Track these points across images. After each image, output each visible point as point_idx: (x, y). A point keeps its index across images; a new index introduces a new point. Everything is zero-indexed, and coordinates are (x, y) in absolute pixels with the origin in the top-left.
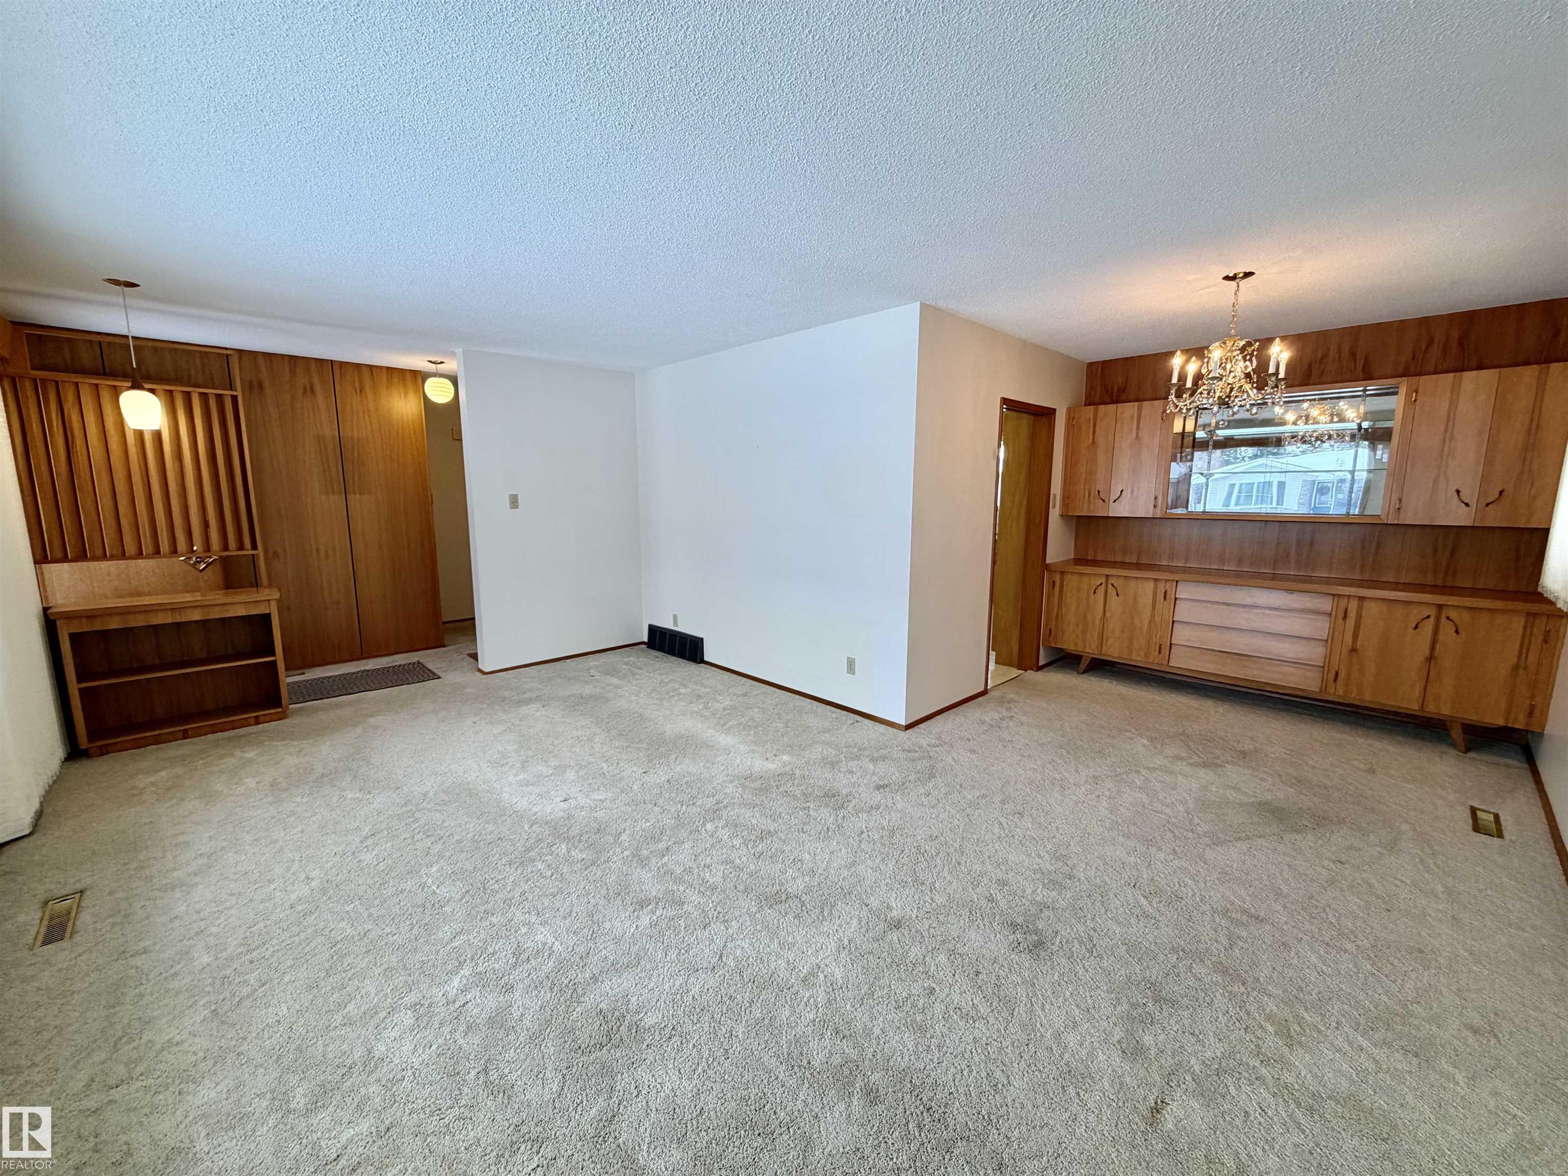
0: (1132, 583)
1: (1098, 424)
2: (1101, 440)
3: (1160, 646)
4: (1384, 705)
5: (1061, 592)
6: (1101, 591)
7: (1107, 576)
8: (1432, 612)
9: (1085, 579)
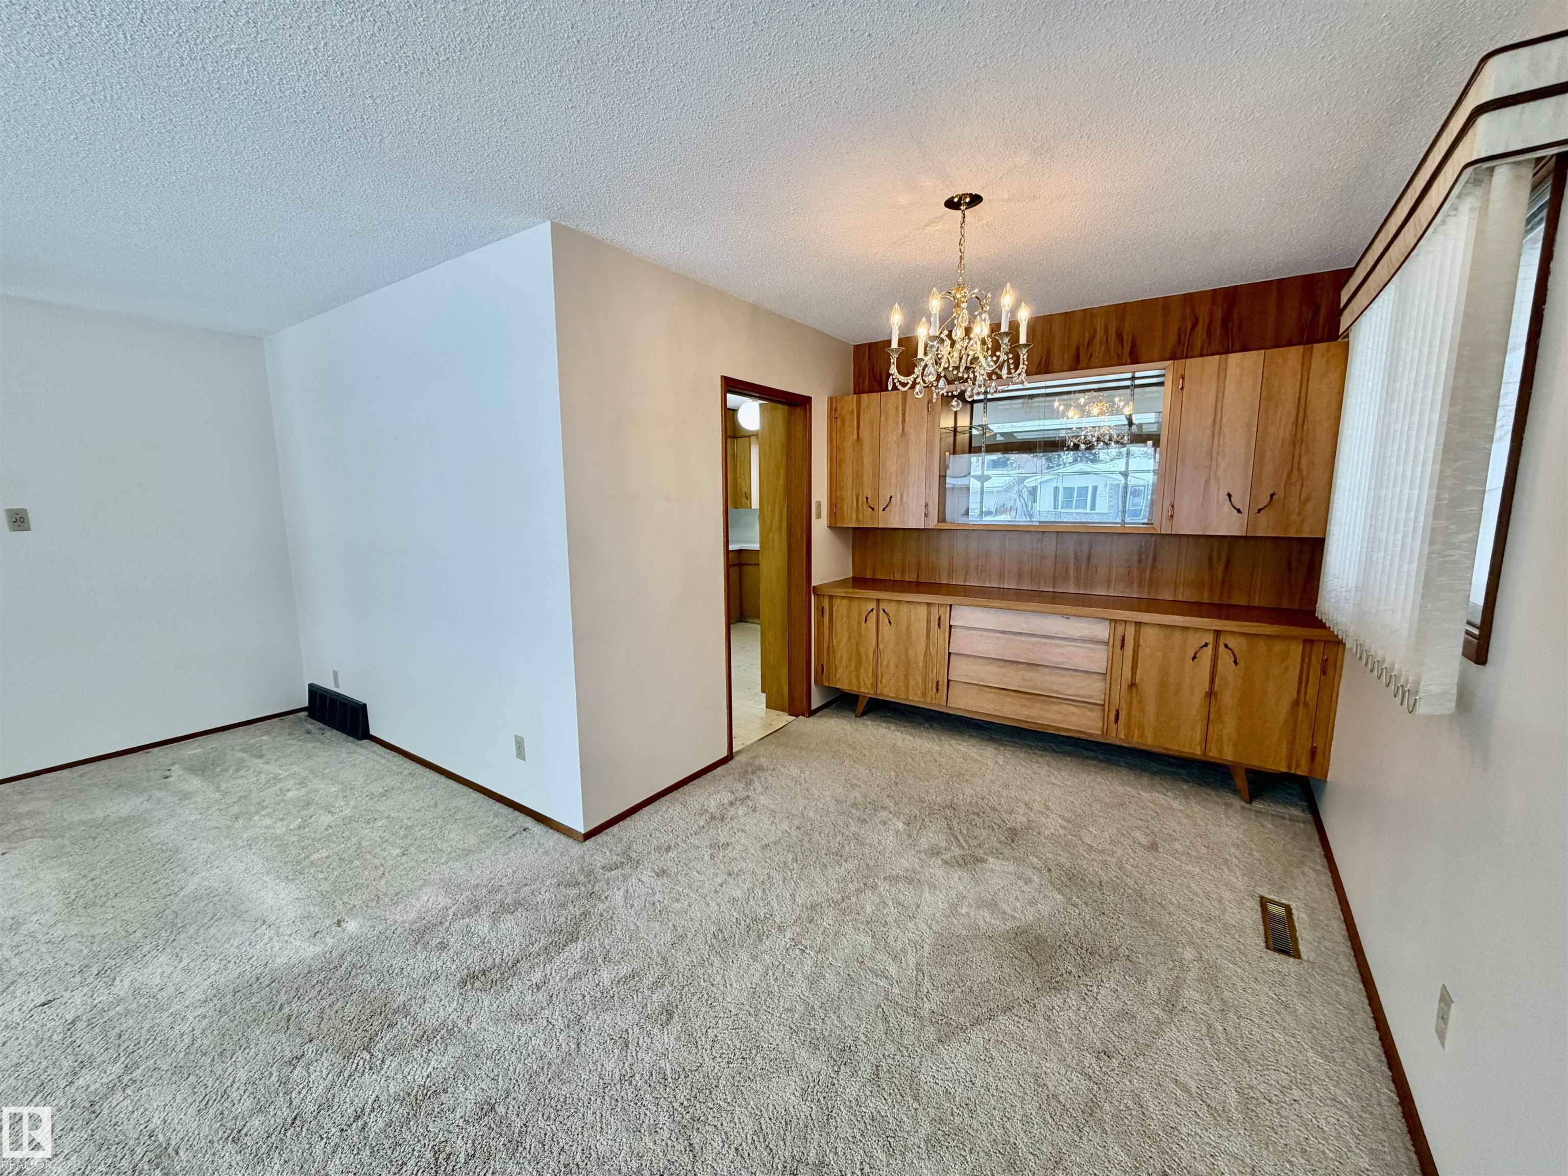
0: (904, 609)
1: (862, 416)
2: (865, 434)
3: (938, 682)
4: (1166, 749)
5: (831, 620)
6: (873, 618)
7: (878, 600)
8: (1209, 638)
9: (855, 604)
